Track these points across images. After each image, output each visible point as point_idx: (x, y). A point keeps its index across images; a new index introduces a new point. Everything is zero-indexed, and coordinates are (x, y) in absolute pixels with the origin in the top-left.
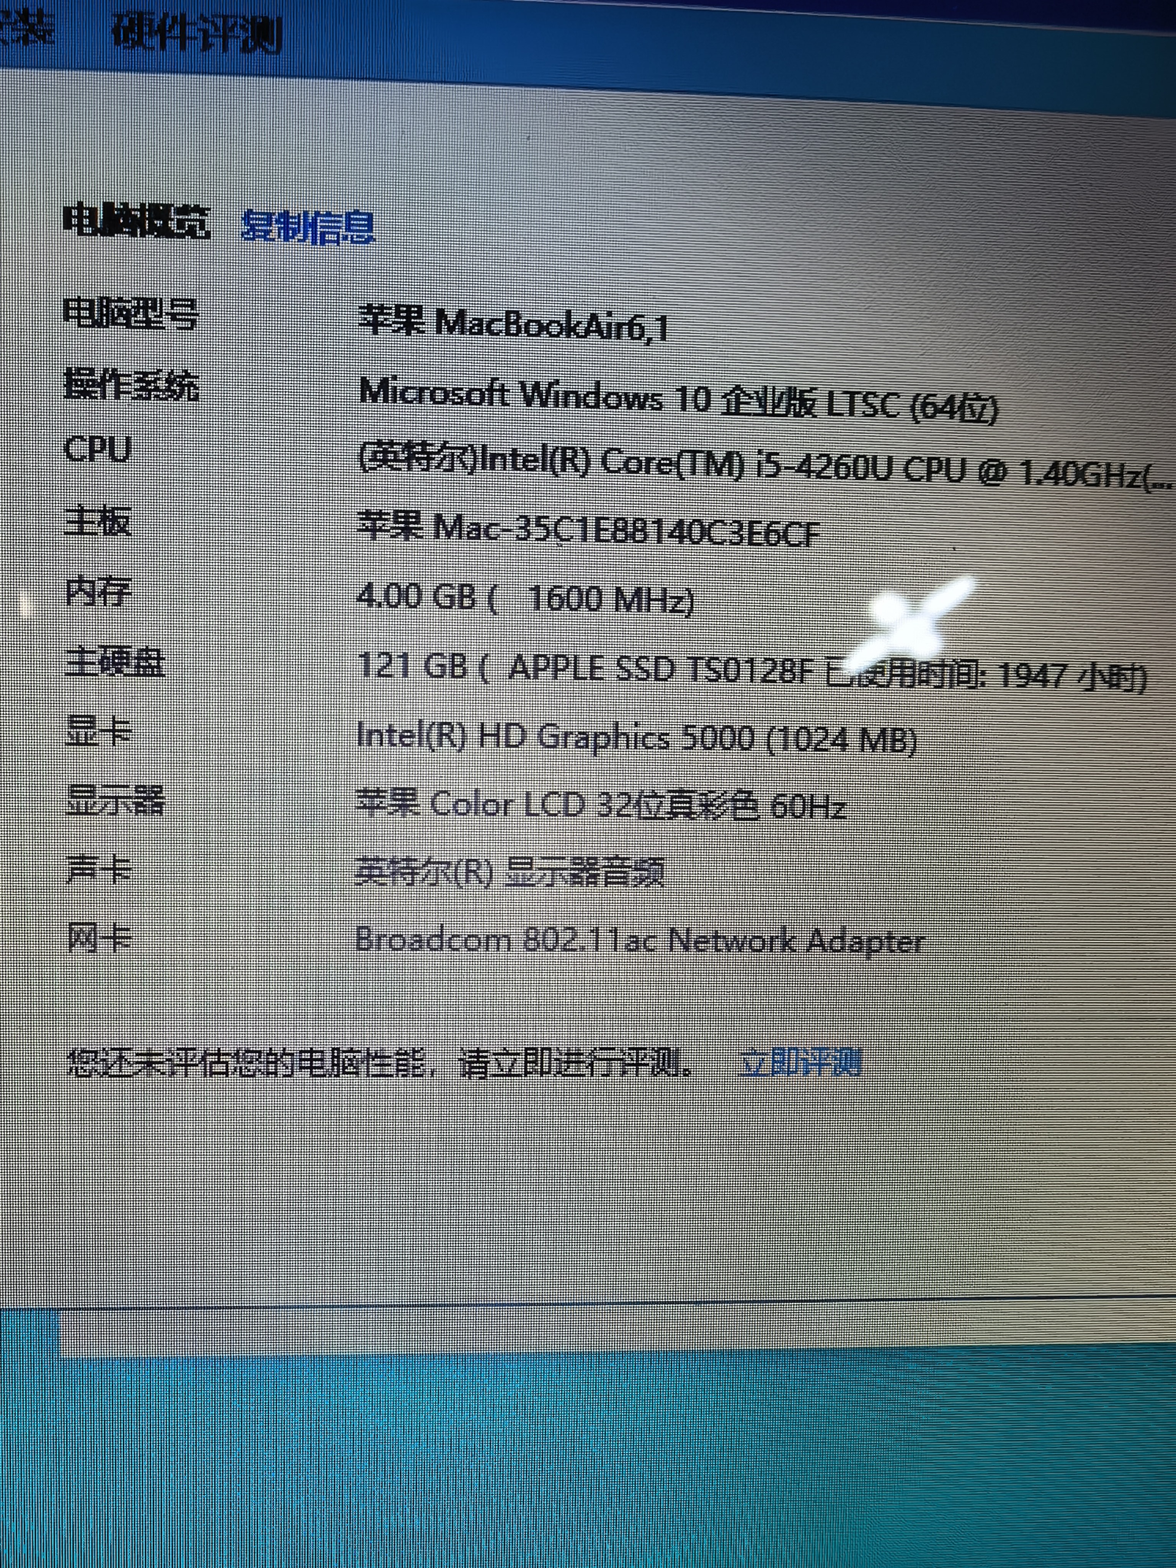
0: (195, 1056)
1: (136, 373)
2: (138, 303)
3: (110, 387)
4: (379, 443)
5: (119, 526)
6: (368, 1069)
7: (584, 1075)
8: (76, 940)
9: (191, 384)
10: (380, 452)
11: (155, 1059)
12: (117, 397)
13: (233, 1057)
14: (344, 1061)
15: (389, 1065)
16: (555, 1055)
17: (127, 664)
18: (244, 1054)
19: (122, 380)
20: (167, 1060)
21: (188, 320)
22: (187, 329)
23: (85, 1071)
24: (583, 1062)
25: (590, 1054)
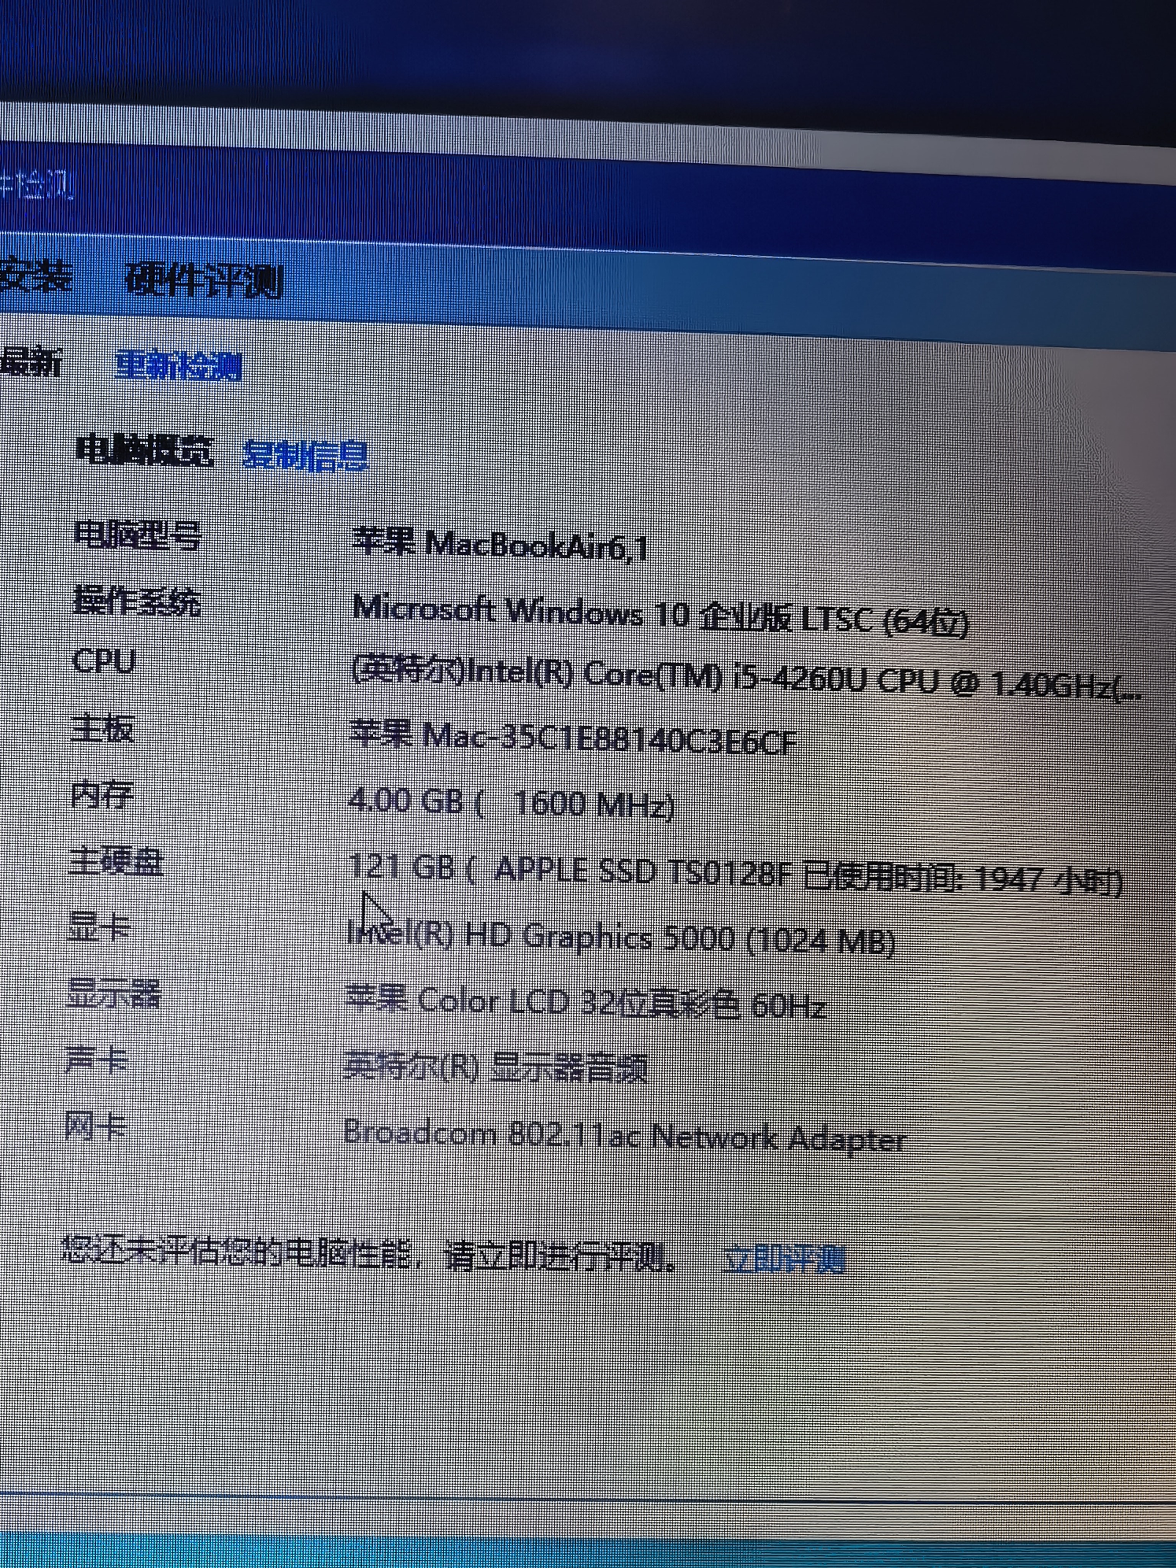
0: (185, 1244)
1: (142, 590)
2: (145, 526)
3: (117, 604)
4: (371, 656)
5: (123, 732)
6: (354, 1260)
7: (567, 1269)
8: (73, 1128)
9: (193, 601)
10: (371, 664)
11: (145, 1245)
12: (124, 613)
13: (222, 1246)
14: (331, 1250)
15: (376, 1256)
16: (540, 1248)
17: (128, 864)
18: (233, 1243)
19: (130, 597)
20: (160, 1247)
21: (191, 541)
22: (191, 549)
23: (78, 1256)
24: (568, 1256)
25: (574, 1248)
